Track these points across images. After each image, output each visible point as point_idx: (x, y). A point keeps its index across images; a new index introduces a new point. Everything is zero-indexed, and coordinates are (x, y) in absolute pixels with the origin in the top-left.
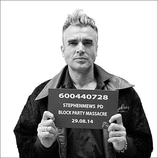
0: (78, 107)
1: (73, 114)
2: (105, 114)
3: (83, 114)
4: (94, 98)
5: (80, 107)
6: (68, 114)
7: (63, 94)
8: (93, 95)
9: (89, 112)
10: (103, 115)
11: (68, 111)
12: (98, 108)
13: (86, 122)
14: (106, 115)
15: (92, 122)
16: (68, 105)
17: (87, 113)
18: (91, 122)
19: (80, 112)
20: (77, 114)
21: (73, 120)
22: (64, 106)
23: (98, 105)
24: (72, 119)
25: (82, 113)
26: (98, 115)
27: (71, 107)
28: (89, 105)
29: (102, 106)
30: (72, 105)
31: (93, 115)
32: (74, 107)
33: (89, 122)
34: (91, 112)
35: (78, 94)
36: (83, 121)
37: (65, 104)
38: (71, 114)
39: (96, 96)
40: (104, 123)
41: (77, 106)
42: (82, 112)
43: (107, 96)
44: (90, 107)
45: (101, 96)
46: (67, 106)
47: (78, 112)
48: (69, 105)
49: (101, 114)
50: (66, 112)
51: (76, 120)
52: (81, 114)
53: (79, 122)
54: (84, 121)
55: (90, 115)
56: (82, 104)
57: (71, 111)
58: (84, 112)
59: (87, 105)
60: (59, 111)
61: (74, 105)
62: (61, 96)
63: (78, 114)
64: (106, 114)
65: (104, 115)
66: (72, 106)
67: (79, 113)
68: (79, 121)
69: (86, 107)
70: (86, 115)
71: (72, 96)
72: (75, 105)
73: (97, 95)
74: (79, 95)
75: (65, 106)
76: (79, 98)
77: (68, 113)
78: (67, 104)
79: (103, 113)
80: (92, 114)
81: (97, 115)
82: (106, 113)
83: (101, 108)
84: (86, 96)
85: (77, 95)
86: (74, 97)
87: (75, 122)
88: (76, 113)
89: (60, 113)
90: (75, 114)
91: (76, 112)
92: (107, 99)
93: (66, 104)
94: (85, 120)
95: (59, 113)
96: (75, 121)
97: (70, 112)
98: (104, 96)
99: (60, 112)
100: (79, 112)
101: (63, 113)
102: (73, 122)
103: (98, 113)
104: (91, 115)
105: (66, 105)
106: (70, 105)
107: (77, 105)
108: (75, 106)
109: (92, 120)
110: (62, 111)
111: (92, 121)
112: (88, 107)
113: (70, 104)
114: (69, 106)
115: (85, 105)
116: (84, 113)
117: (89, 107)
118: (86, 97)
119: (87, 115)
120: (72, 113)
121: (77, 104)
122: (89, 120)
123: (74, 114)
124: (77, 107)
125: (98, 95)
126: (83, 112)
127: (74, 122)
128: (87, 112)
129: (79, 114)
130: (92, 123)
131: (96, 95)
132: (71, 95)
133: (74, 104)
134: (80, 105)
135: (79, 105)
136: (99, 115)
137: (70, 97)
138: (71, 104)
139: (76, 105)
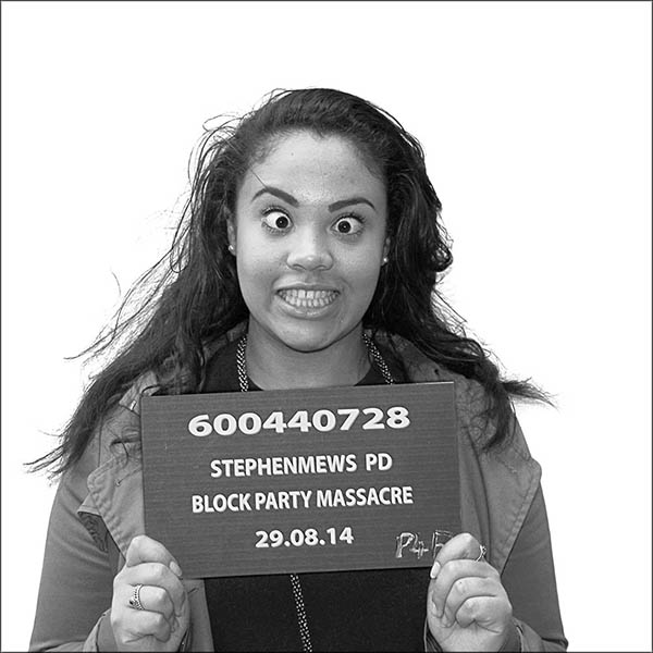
0: (281, 472)
1: (258, 508)
2: (402, 495)
3: (306, 505)
4: (346, 426)
5: (286, 472)
6: (236, 509)
7: (206, 417)
8: (340, 412)
9: (329, 493)
10: (394, 502)
11: (235, 496)
12: (369, 468)
13: (322, 542)
14: (408, 498)
15: (350, 539)
16: (232, 466)
17: (324, 499)
18: (342, 538)
19: (291, 497)
20: (276, 507)
21: (262, 536)
22: (213, 475)
23: (368, 456)
24: (258, 533)
25: (300, 498)
26: (373, 502)
27: (248, 473)
28: (329, 458)
29: (385, 460)
30: (251, 464)
31: (348, 504)
32: (260, 473)
33: (333, 541)
34: (339, 492)
35: (274, 413)
36: (309, 537)
37: (218, 462)
38: (249, 508)
39: (354, 413)
40: (406, 539)
41: (275, 466)
42: (298, 493)
43: (404, 412)
44: (333, 470)
45: (379, 414)
46: (228, 474)
47: (280, 494)
48: (237, 468)
49: (388, 496)
50: (228, 503)
51: (276, 536)
52: (295, 506)
53: (287, 544)
54: (311, 537)
55: (335, 505)
56: (294, 459)
57: (248, 495)
58: (310, 493)
59: (318, 458)
60: (194, 498)
61: (261, 466)
62: (200, 429)
63: (281, 507)
64: (410, 495)
65: (400, 501)
66: (251, 471)
67: (285, 501)
68: (287, 538)
69: (313, 471)
70: (319, 505)
71: (250, 424)
72: (264, 466)
73: (361, 411)
74: (278, 416)
75: (220, 472)
76: (280, 430)
77: (236, 502)
78: (227, 463)
79: (393, 493)
80: (346, 499)
81: (369, 503)
82: (410, 489)
83: (381, 468)
84: (310, 420)
85: (271, 419)
86: (256, 429)
87: (273, 545)
88: (271, 501)
89: (198, 507)
90: (267, 507)
91: (271, 495)
92: (406, 423)
93: (224, 462)
94: (315, 533)
95: (195, 510)
96: (269, 541)
97: (244, 501)
98: (391, 412)
99: (199, 503)
100: (285, 494)
101: (211, 505)
102: (260, 545)
103: (372, 491)
104: (339, 504)
105: (222, 467)
106: (242, 467)
107: (274, 463)
108: (265, 470)
109: (348, 530)
110: (206, 497)
111: (347, 535)
112: (325, 471)
113: (242, 461)
114: (237, 474)
115: (311, 459)
116: (306, 499)
117: (328, 469)
118: (310, 425)
119: (325, 505)
120: (252, 501)
121: (275, 460)
122: (332, 531)
123: (263, 506)
124: (276, 472)
125: (366, 411)
126: (303, 493)
127: (267, 545)
128: (320, 493)
129: (288, 506)
130: (349, 542)
131: (357, 411)
132: (244, 419)
133: (260, 461)
134: (286, 460)
135: (282, 463)
136: (377, 503)
137: (238, 428)
138: (248, 461)
139: (268, 466)
